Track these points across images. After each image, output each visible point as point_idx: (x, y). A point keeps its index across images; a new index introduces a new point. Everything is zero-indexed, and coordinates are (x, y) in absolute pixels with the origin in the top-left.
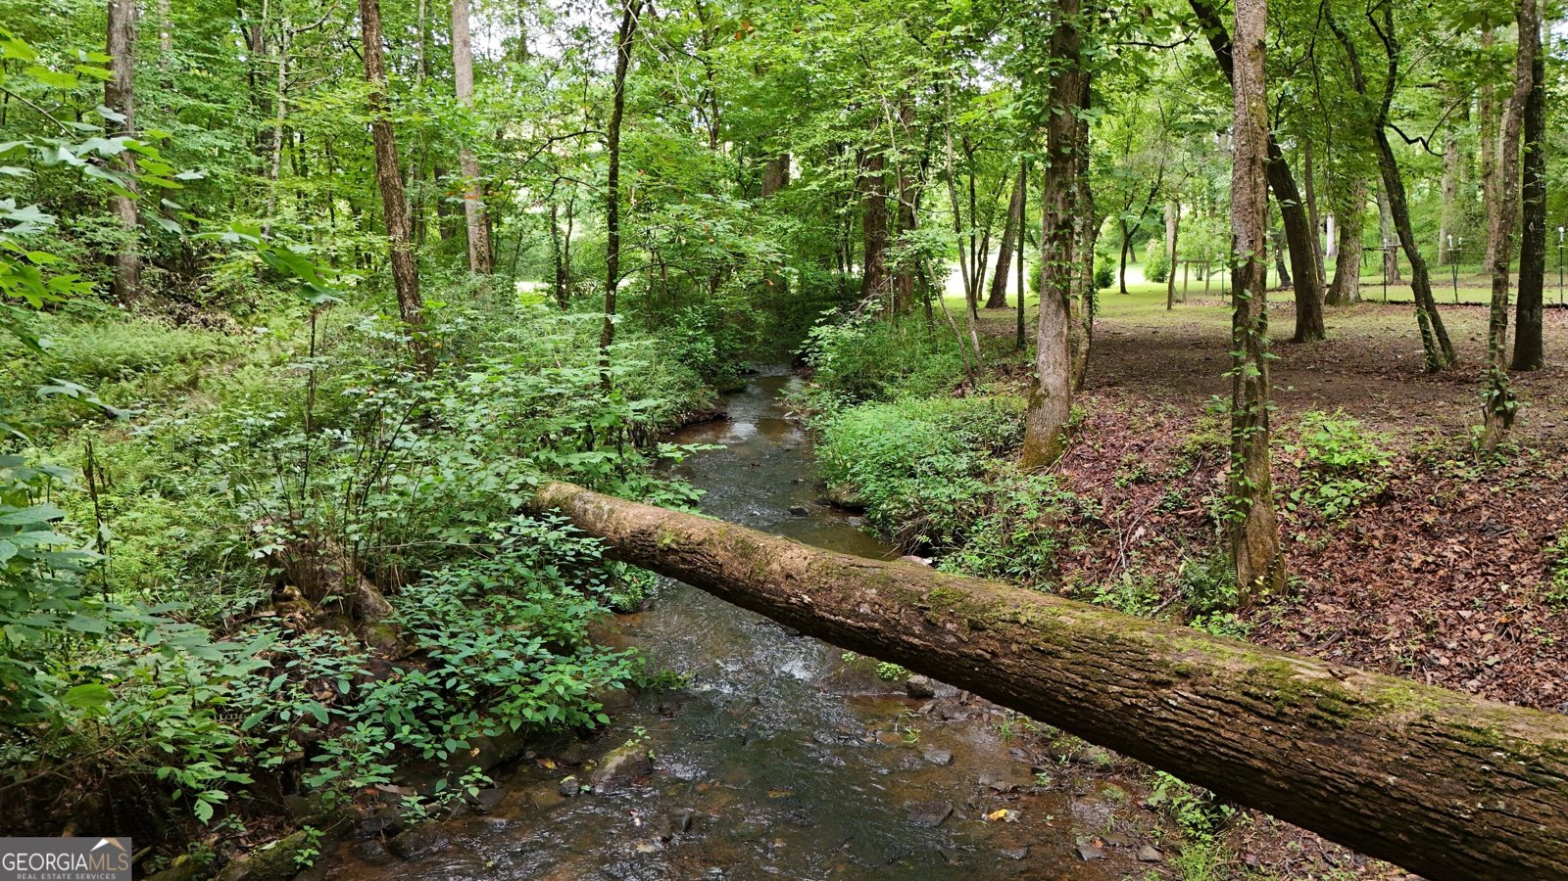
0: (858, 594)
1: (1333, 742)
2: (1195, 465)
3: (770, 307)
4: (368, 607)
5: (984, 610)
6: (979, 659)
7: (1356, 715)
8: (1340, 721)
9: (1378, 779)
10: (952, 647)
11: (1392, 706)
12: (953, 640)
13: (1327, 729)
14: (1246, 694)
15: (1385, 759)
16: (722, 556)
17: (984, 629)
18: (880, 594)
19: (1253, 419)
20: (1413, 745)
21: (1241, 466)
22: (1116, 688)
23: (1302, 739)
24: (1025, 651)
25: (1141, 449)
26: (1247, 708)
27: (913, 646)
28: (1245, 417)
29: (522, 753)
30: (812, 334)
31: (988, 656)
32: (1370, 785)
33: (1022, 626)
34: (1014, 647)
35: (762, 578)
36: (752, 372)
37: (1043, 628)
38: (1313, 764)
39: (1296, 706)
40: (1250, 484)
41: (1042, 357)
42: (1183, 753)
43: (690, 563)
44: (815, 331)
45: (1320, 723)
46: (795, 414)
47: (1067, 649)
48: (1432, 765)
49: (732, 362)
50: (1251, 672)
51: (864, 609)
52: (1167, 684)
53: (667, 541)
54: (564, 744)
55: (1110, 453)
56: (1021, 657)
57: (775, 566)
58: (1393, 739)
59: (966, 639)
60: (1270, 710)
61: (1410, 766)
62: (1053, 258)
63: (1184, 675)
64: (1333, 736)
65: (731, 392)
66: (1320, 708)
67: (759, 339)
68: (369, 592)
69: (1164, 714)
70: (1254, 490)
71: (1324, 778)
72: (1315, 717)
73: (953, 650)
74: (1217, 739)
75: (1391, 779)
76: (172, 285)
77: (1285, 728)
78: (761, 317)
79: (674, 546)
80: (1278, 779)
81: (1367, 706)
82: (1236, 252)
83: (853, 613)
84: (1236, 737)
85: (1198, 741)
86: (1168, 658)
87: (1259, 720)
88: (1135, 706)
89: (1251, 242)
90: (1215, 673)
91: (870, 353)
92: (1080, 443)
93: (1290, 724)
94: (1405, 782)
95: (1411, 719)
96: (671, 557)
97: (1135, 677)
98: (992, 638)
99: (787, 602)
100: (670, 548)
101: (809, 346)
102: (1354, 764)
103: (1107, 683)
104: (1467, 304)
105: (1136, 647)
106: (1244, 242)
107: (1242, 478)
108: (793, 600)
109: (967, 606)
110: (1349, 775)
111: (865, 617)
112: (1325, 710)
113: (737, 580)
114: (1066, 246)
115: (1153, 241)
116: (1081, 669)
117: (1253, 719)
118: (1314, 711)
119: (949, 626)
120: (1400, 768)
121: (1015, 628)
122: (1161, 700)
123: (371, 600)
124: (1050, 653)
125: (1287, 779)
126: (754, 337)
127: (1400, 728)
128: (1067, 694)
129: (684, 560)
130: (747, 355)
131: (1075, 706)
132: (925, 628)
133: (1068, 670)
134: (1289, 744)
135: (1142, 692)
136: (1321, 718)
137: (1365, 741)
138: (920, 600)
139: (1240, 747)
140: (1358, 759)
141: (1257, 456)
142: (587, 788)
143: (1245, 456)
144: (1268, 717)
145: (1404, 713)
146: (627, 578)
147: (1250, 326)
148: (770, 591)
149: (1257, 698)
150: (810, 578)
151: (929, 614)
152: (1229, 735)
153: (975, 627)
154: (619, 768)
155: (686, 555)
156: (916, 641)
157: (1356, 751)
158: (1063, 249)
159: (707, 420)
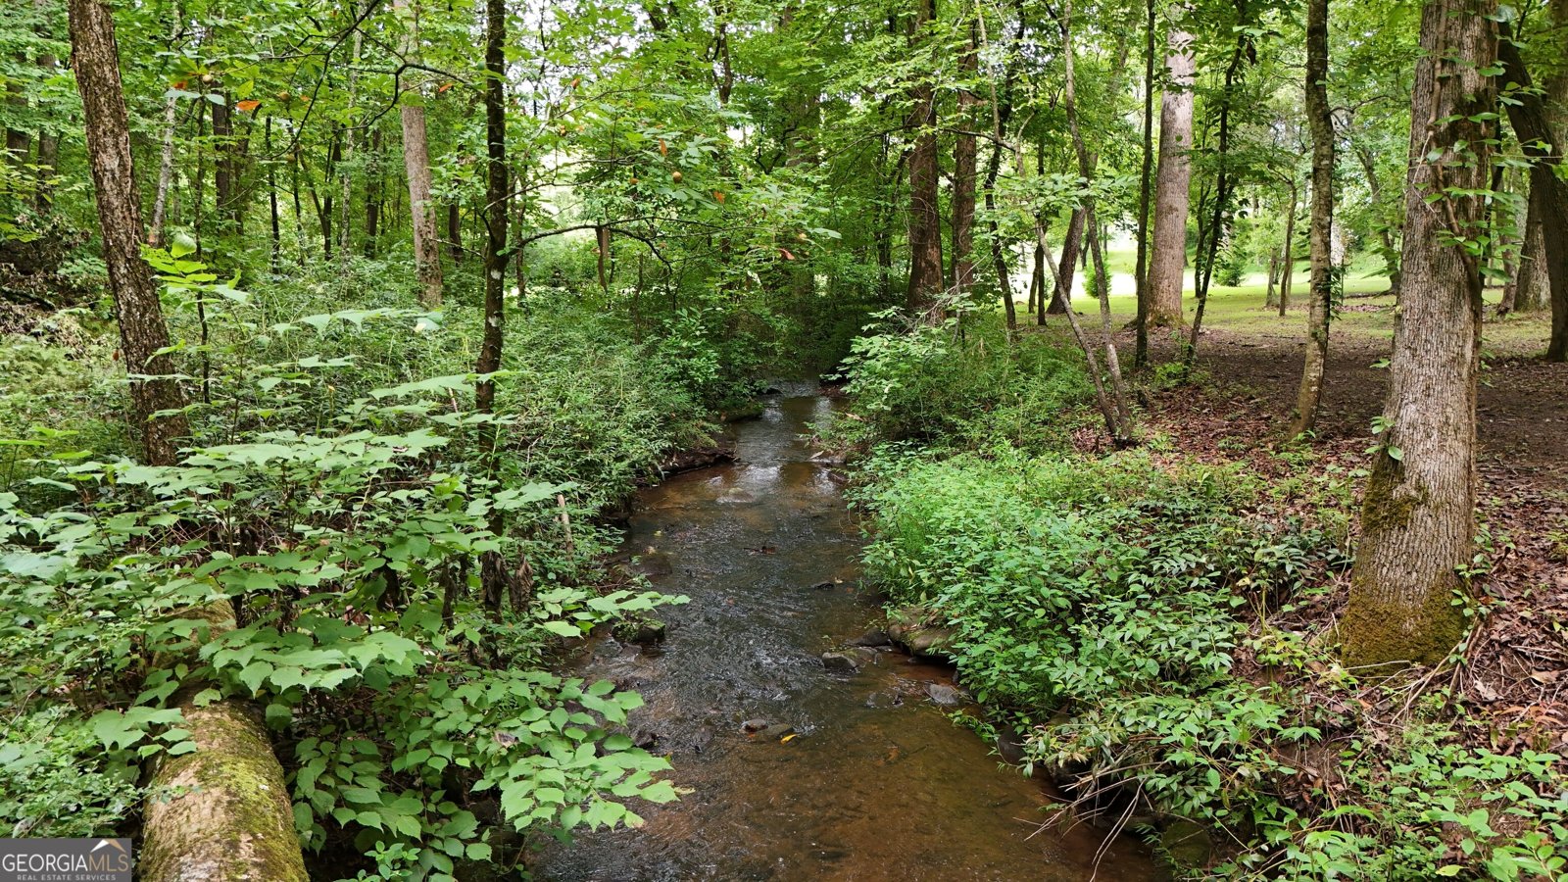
3: (795, 313)
30: (856, 349)
36: (771, 392)
41: (1410, 413)
44: (860, 345)
46: (826, 455)
49: (745, 380)
65: (743, 420)
67: (779, 352)
76: (4, 279)
78: (782, 324)
91: (933, 374)
101: (852, 366)
126: (773, 348)
130: (764, 372)
158: (1473, 157)
159: (705, 464)
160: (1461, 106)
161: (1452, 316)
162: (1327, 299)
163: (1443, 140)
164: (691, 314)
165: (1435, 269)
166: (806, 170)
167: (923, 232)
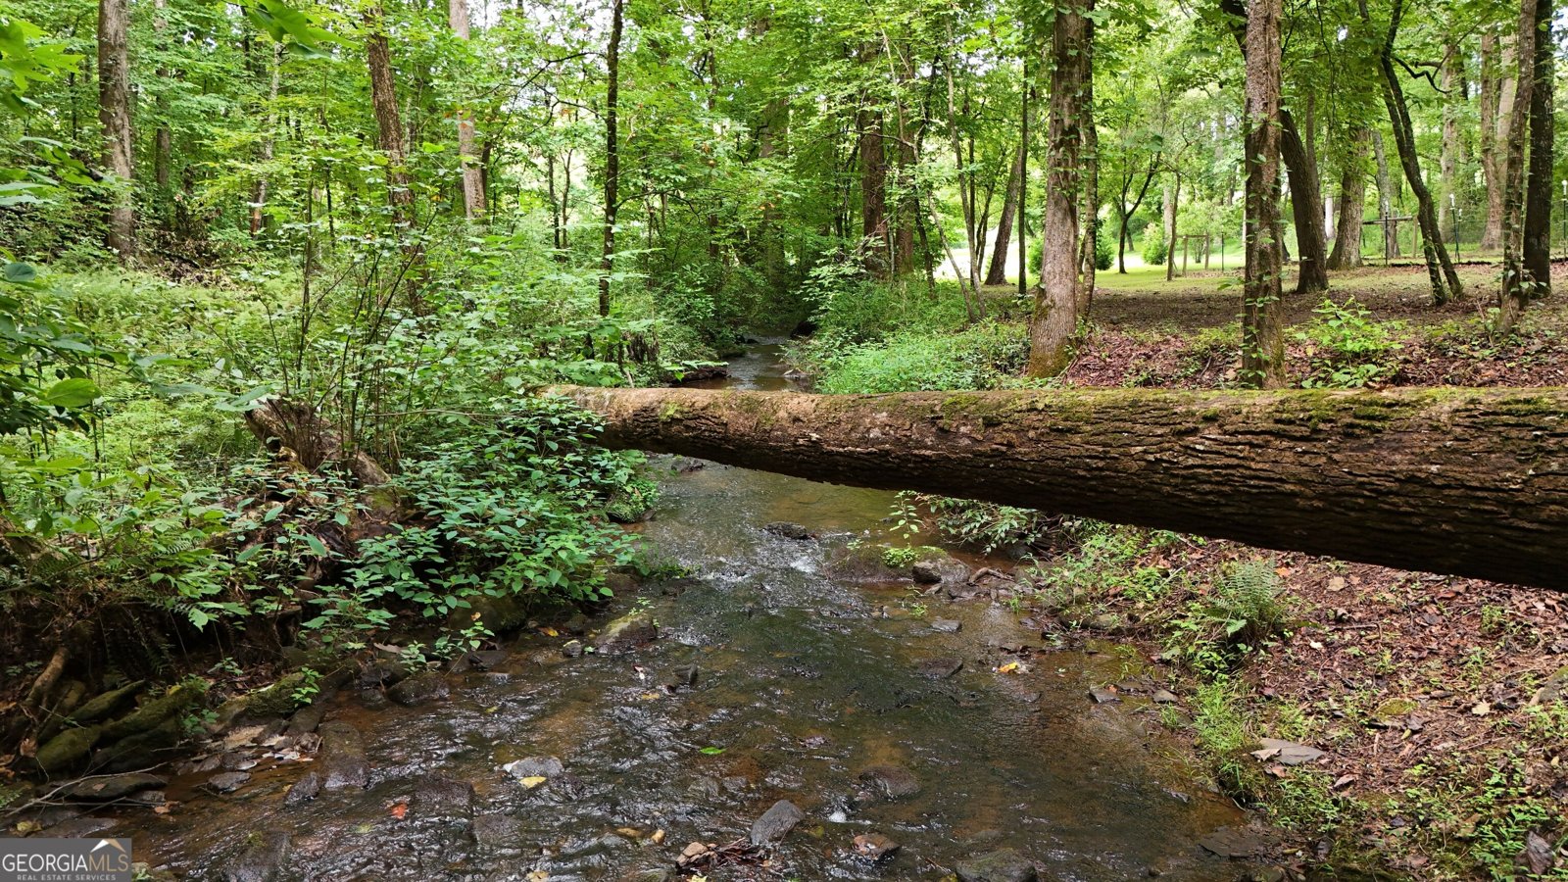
0: (868, 421)
1: (1371, 446)
2: (1204, 365)
4: (366, 476)
5: (1000, 406)
6: (995, 454)
7: (1395, 415)
8: (1378, 425)
9: (1420, 471)
10: (966, 449)
11: (1435, 400)
12: (967, 442)
13: (1364, 436)
14: (1277, 421)
15: (1427, 450)
16: (726, 415)
17: (999, 424)
18: (891, 415)
19: (1267, 290)
20: (1458, 430)
21: (1254, 338)
22: (1139, 449)
23: (1337, 452)
24: (1042, 434)
25: (1149, 357)
26: (1279, 435)
27: (925, 458)
28: (1258, 288)
29: (523, 623)
30: (813, 274)
31: (1004, 449)
32: (1412, 479)
33: (1040, 412)
34: (1031, 434)
35: (768, 428)
36: (750, 341)
37: (1062, 410)
38: (1349, 473)
39: (1331, 421)
40: (1264, 357)
41: (1048, 268)
42: (1210, 497)
43: (694, 429)
44: (816, 272)
45: (1357, 431)
47: (1087, 423)
48: (1477, 446)
49: (731, 327)
50: (1282, 402)
51: (875, 433)
52: (1194, 431)
53: (671, 412)
54: (568, 615)
55: (1117, 362)
56: (1038, 441)
57: (782, 414)
58: (1435, 429)
59: (980, 437)
60: (1305, 431)
61: (1455, 451)
62: (1059, 165)
63: (1210, 419)
64: (1371, 441)
65: (730, 357)
66: (1356, 417)
68: (367, 463)
69: (1190, 461)
70: (1267, 363)
71: (1362, 484)
72: (1351, 426)
73: (967, 452)
74: (1248, 472)
75: (1434, 468)
76: (167, 244)
77: (1319, 445)
79: (678, 416)
80: (1312, 499)
81: (1408, 405)
82: (1250, 116)
83: (865, 440)
84: (1267, 466)
85: (1227, 480)
86: (1194, 408)
87: (1291, 444)
88: (1159, 461)
89: (1266, 104)
90: (1245, 410)
92: (1086, 355)
93: (1325, 440)
94: (1448, 467)
95: (1455, 407)
96: (675, 428)
97: (1159, 432)
98: (1007, 430)
99: (795, 445)
100: (673, 419)
102: (1394, 463)
103: (1130, 445)
104: (1469, 263)
105: (1158, 405)
106: (1257, 105)
107: (1255, 350)
108: (801, 441)
109: (982, 406)
110: (1387, 475)
111: (876, 441)
112: (1363, 418)
113: (743, 435)
114: (1073, 152)
115: (1152, 226)
116: (1101, 438)
117: (1285, 444)
118: (1349, 420)
119: (963, 429)
120: (1445, 455)
121: (1033, 416)
122: (1187, 447)
123: (369, 470)
124: (1069, 430)
125: (1320, 497)
127: (1444, 418)
128: (1088, 465)
129: (687, 427)
131: (1094, 478)
132: (938, 437)
133: (1088, 443)
134: (1324, 459)
135: (1166, 445)
136: (1358, 426)
137: (1405, 437)
138: (933, 412)
139: (1272, 475)
140: (1398, 457)
141: (1270, 328)
142: (590, 649)
143: (1258, 327)
144: (1303, 439)
145: (1448, 404)
146: (629, 489)
147: (1264, 193)
148: (777, 438)
149: (1290, 422)
150: (817, 417)
151: (941, 423)
152: (1260, 466)
153: (990, 423)
154: (622, 632)
155: (689, 423)
156: (928, 453)
157: (1396, 450)
158: (1069, 155)
159: (706, 378)
160: (1064, 133)
161: (1063, 224)
162: (1094, 238)
163: (1057, 147)
164: (692, 268)
165: (1056, 204)
166: (779, 160)
167: (872, 211)
